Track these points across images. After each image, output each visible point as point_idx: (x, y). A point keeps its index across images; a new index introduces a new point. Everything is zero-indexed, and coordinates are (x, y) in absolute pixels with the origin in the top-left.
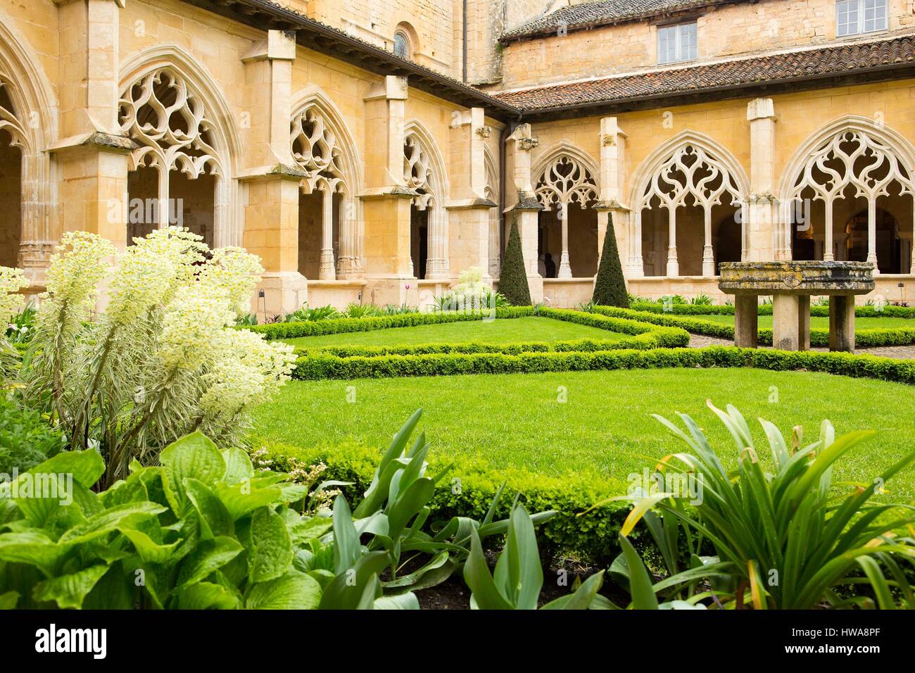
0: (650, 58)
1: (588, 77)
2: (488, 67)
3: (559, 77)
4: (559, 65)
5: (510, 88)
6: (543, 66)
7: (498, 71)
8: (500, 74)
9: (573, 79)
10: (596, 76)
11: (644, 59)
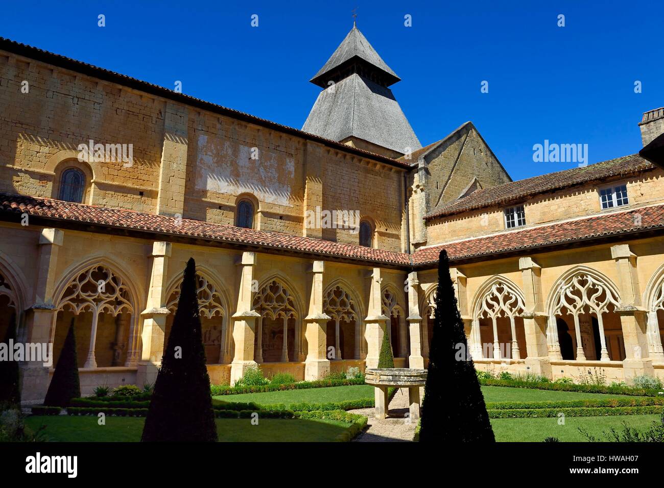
0: (501, 226)
1: (469, 238)
2: (420, 233)
3: (455, 238)
4: (454, 231)
5: (431, 245)
6: (447, 232)
7: (425, 236)
8: (426, 237)
9: (462, 239)
10: (474, 237)
11: (497, 227)
